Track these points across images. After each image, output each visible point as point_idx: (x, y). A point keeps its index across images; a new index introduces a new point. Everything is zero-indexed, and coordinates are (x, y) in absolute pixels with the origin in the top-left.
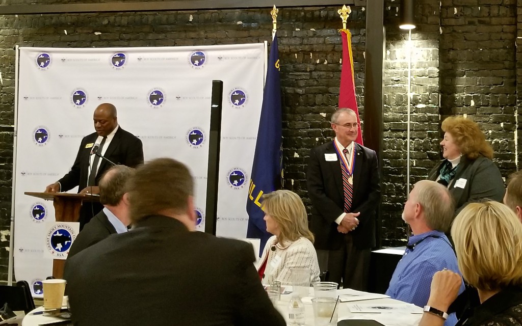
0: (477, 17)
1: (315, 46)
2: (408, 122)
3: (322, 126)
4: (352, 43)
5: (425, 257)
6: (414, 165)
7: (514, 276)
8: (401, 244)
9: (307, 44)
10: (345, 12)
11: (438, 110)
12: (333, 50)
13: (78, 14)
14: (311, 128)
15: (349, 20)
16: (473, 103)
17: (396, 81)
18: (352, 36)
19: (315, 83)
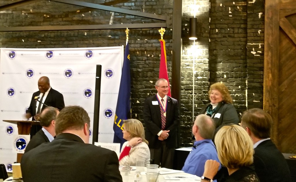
0: (227, 34)
1: (147, 48)
2: (194, 86)
3: (151, 87)
4: (166, 47)
5: (201, 152)
6: (196, 107)
7: (246, 161)
8: (190, 146)
9: (143, 47)
10: (162, 31)
11: (208, 80)
12: (156, 50)
13: (29, 32)
14: (145, 88)
15: (164, 35)
16: (225, 76)
17: (187, 65)
18: (166, 43)
19: (147, 66)
